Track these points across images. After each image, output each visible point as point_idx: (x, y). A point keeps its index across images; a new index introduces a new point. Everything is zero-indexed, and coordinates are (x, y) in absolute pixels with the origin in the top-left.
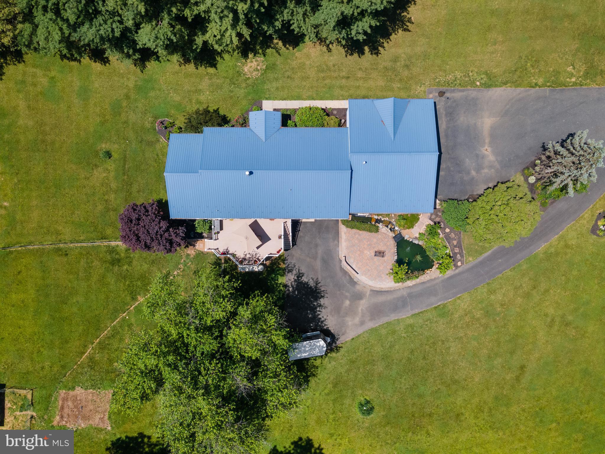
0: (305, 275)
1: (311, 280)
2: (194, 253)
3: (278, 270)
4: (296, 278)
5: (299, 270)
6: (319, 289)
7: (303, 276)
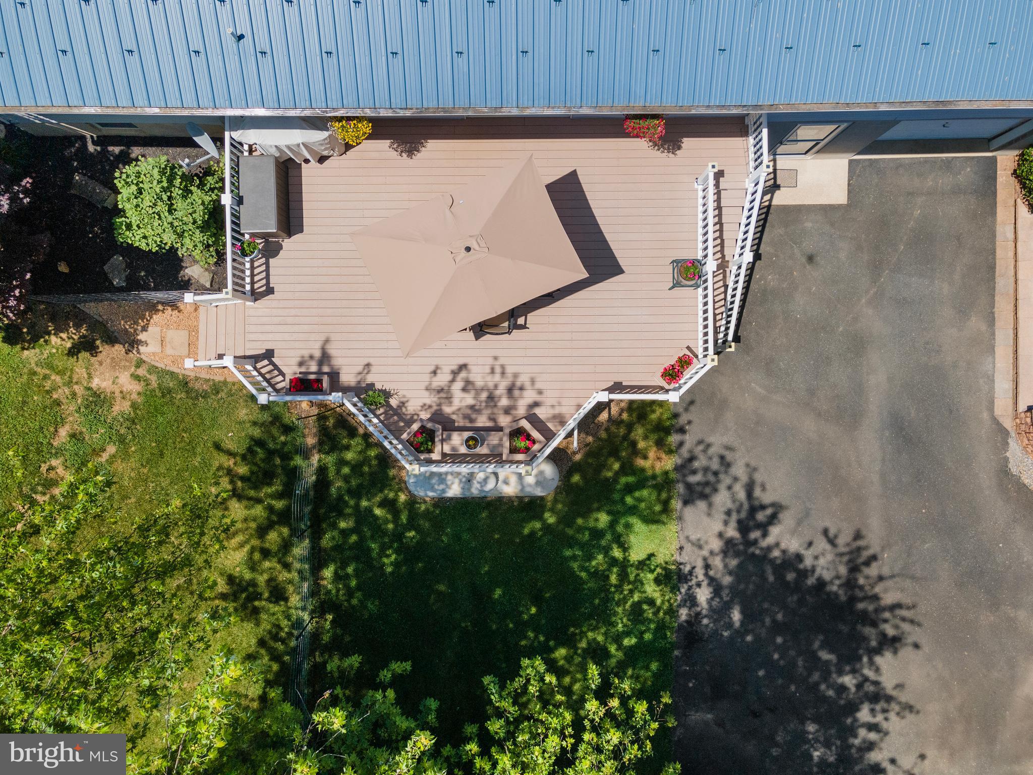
0: (787, 519)
1: (822, 544)
2: (134, 388)
3: (629, 489)
4: (732, 532)
5: (750, 489)
6: (866, 598)
7: (773, 519)
